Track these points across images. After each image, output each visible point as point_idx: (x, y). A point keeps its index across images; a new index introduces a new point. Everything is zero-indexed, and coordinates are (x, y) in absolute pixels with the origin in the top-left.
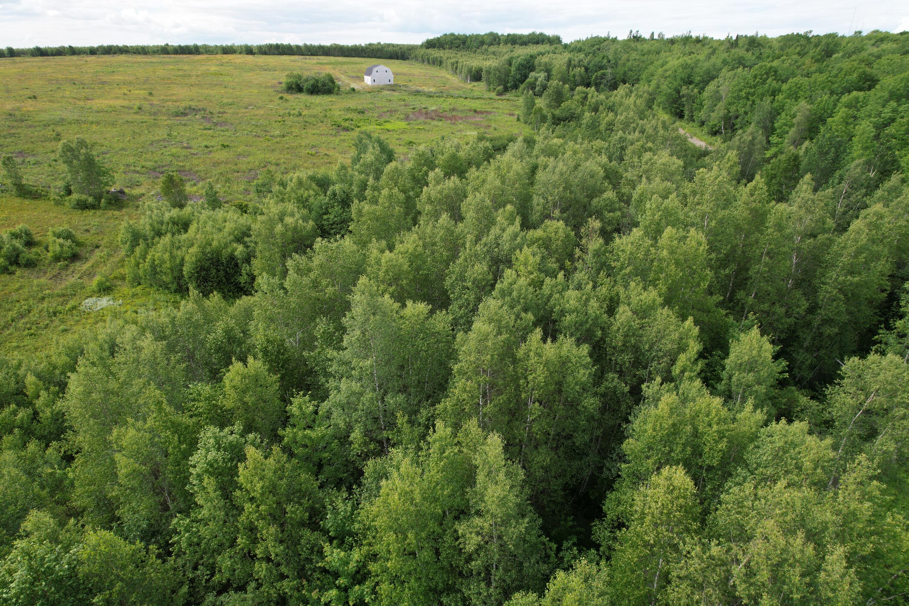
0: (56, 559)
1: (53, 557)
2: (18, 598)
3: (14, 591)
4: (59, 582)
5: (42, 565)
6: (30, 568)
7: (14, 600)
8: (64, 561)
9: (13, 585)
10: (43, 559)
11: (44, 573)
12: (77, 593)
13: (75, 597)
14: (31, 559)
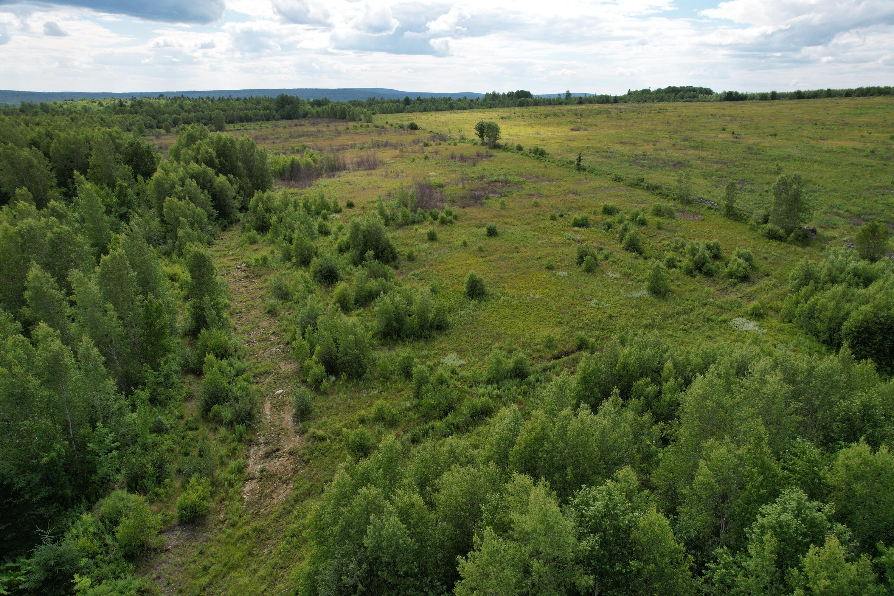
0: (623, 512)
1: (622, 509)
2: (590, 520)
3: (590, 513)
4: (617, 529)
5: (614, 509)
6: (607, 506)
7: (587, 519)
8: (627, 517)
9: (592, 508)
10: (616, 505)
11: (612, 515)
12: (624, 547)
13: (621, 549)
14: (610, 499)
